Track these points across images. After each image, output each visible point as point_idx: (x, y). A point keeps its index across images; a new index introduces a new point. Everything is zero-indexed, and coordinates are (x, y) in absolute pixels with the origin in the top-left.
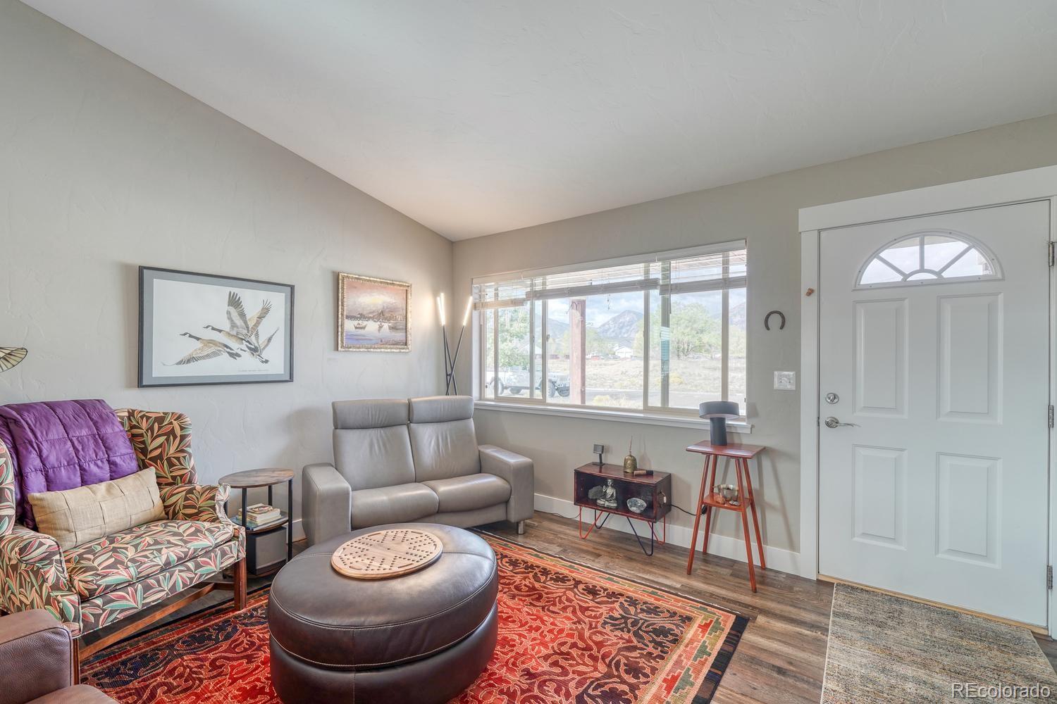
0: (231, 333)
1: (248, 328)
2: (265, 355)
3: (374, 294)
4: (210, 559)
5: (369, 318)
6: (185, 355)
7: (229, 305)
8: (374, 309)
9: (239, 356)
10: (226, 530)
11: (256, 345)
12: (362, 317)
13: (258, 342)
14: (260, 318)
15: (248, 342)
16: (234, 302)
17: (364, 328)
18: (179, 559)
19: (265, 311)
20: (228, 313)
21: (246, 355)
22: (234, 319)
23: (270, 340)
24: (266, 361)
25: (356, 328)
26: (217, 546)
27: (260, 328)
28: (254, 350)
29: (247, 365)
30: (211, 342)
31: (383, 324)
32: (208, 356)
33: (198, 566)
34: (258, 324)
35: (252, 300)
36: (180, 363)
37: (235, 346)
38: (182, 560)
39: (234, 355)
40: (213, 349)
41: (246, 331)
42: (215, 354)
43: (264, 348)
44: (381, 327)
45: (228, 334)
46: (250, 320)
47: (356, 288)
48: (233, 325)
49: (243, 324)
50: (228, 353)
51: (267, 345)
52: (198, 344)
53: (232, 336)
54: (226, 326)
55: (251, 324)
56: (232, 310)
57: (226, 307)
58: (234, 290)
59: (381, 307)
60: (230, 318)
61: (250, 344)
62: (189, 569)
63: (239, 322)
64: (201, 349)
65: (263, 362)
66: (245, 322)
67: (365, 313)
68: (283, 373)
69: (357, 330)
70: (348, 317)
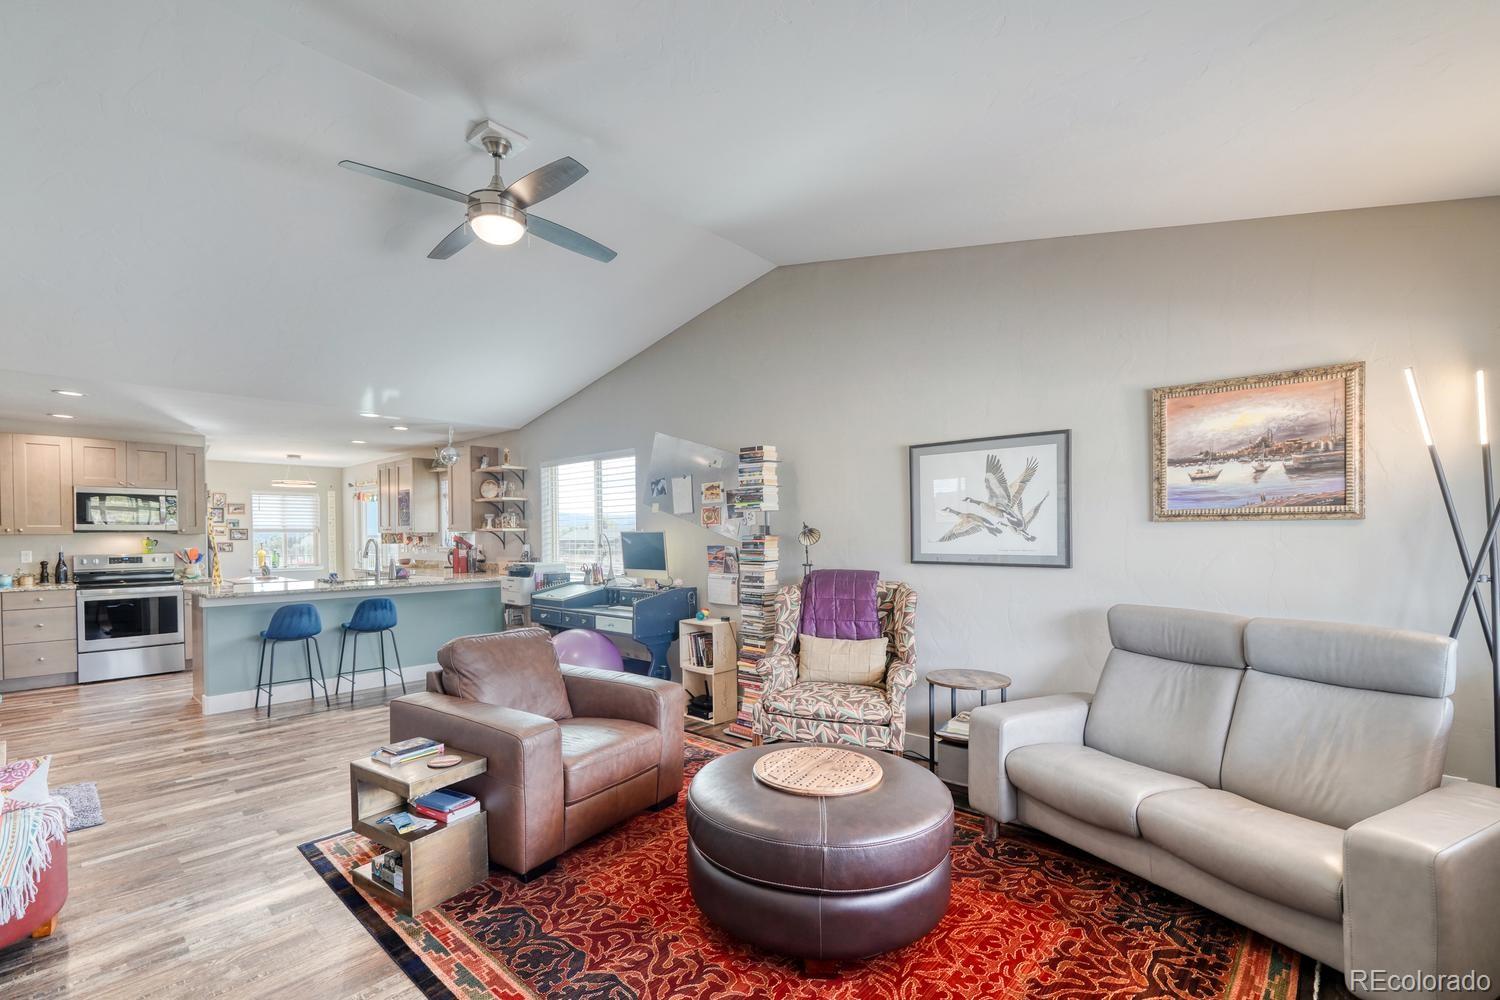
0: (991, 504)
1: (1009, 496)
2: (1031, 530)
3: (1241, 409)
4: (855, 730)
5: (1227, 458)
6: (946, 531)
7: (987, 472)
8: (1240, 438)
9: (1000, 532)
10: (881, 712)
11: (1020, 517)
12: (1210, 457)
13: (1021, 514)
14: (1024, 482)
15: (1009, 514)
16: (993, 466)
17: (1214, 477)
18: (827, 716)
19: (1030, 471)
20: (987, 481)
21: (1008, 531)
22: (993, 487)
23: (1036, 510)
24: (1033, 539)
25: (1194, 479)
26: (867, 722)
27: (1024, 496)
28: (1017, 525)
29: (1010, 543)
30: (969, 516)
31: (1267, 464)
32: (967, 532)
33: (842, 731)
34: (1020, 491)
35: (1013, 460)
36: (942, 540)
37: (994, 519)
38: (830, 719)
39: (995, 531)
40: (973, 524)
41: (1006, 501)
42: (974, 530)
43: (1029, 521)
44: (1260, 472)
45: (987, 505)
46: (1011, 486)
47: (1192, 407)
48: (993, 495)
49: (1004, 493)
50: (988, 528)
51: (1033, 517)
52: (957, 520)
53: (991, 507)
54: (984, 497)
55: (1012, 492)
56: (991, 476)
57: (983, 474)
58: (992, 452)
59: (1263, 430)
60: (989, 487)
61: (1012, 516)
62: (833, 729)
63: (999, 490)
64: (961, 524)
65: (1028, 539)
66: (1006, 490)
67: (1216, 449)
68: (1056, 554)
69: (1197, 482)
70: (1172, 463)
